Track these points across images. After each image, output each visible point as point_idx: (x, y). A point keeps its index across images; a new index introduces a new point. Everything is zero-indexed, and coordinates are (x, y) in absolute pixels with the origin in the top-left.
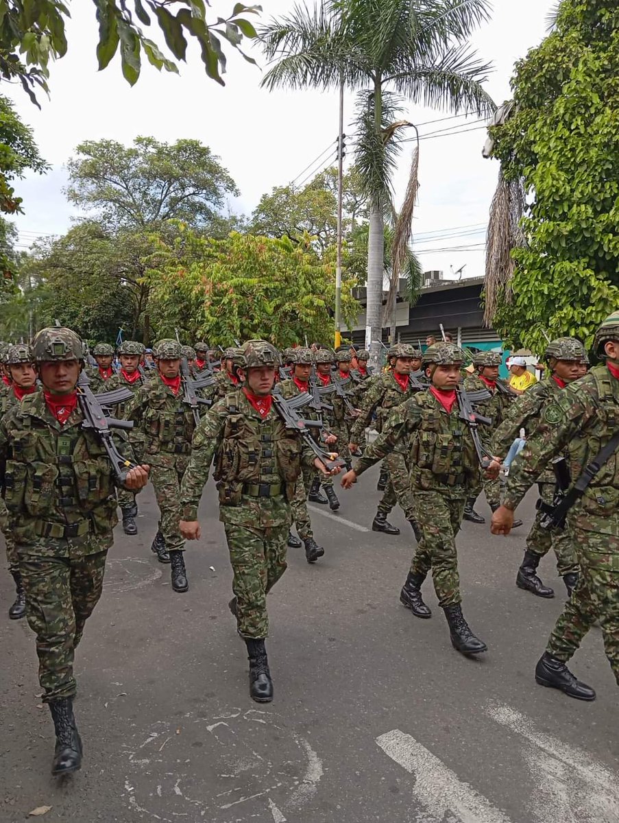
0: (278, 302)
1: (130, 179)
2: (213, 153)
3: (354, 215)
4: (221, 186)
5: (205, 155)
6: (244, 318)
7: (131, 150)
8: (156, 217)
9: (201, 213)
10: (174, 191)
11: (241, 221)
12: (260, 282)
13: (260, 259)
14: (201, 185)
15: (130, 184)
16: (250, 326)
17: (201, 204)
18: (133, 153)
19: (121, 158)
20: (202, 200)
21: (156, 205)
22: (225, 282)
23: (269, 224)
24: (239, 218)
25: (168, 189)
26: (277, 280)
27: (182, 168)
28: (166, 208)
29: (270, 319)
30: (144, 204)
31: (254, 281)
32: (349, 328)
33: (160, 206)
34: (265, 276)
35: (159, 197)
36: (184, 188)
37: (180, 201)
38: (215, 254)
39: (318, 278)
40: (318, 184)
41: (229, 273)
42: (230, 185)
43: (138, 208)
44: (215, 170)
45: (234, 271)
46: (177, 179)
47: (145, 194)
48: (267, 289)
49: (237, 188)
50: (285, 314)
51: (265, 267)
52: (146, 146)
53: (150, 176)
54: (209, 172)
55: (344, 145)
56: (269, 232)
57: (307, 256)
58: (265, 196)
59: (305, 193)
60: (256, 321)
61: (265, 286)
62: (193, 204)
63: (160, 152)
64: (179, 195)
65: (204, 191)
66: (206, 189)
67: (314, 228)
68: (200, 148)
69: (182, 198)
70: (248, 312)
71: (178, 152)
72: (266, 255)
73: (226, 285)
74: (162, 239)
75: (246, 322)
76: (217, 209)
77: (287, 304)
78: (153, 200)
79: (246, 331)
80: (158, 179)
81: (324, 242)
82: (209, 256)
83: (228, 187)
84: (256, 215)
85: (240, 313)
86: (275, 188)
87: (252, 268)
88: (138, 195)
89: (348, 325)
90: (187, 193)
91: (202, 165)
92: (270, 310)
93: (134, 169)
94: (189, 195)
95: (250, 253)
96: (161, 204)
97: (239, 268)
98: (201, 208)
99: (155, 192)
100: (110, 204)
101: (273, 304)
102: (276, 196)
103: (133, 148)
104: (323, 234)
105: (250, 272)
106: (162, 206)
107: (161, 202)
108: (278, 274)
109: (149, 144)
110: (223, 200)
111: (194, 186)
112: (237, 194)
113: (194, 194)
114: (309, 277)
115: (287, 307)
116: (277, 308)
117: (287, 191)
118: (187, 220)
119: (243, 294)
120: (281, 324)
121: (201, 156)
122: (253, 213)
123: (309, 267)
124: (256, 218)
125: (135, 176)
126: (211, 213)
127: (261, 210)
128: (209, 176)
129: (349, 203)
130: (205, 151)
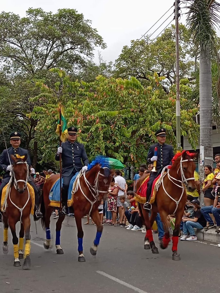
0: (134, 128)
1: (23, 40)
2: (85, 18)
3: (196, 59)
4: (92, 42)
5: (79, 19)
6: (108, 142)
7: (24, 19)
8: (43, 67)
9: (77, 62)
10: (57, 47)
11: (109, 66)
12: (120, 113)
13: (120, 96)
14: (76, 42)
15: (24, 43)
16: (113, 148)
17: (77, 56)
18: (26, 21)
19: (16, 25)
20: (77, 53)
21: (43, 59)
22: (93, 114)
23: (128, 68)
24: (107, 64)
25: (52, 46)
26: (133, 111)
27: (62, 30)
28: (50, 61)
29: (128, 142)
30: (34, 58)
31: (116, 113)
32: (193, 147)
33: (46, 59)
34: (124, 108)
35: (45, 52)
36: (63, 45)
37: (61, 54)
38: (86, 93)
39: (166, 108)
40: (167, 36)
41: (96, 108)
42: (99, 40)
43: (30, 61)
44: (87, 30)
45: (100, 105)
46: (59, 38)
47: (35, 50)
48: (126, 119)
49: (104, 42)
50: (141, 137)
51: (124, 101)
52: (36, 15)
53: (39, 37)
54: (83, 32)
55: (179, 9)
56: (129, 74)
57: (157, 92)
58: (125, 48)
59: (157, 44)
60: (117, 144)
61: (124, 116)
62: (71, 56)
63: (46, 19)
64: (60, 50)
65: (79, 46)
66: (80, 44)
67: (164, 70)
68: (75, 15)
69: (62, 52)
70: (111, 137)
71: (60, 18)
72: (125, 92)
73: (93, 116)
74: (47, 83)
75: (110, 145)
76: (89, 59)
77: (141, 129)
78: (41, 55)
79: (110, 152)
80: (44, 39)
81: (173, 80)
82: (81, 95)
83: (98, 43)
84: (119, 62)
85: (105, 138)
86: (133, 41)
87: (114, 103)
88: (29, 52)
89: (192, 145)
90: (66, 48)
91: (78, 27)
92: (128, 135)
93: (26, 32)
94: (68, 50)
95: (112, 91)
96: (46, 57)
97: (104, 103)
98: (77, 59)
99: (42, 49)
100: (10, 59)
101: (130, 130)
102: (133, 47)
103: (26, 17)
104: (172, 74)
105: (112, 106)
106: (48, 58)
107: (47, 55)
108: (133, 106)
109: (38, 14)
110: (93, 52)
111: (71, 43)
112: (104, 46)
113: (71, 48)
114: (158, 107)
115: (142, 131)
116: (134, 132)
117: (142, 43)
118: (66, 68)
119: (108, 123)
120: (138, 145)
121: (77, 20)
122: (117, 61)
123: (158, 100)
124: (119, 64)
125: (27, 37)
126: (85, 62)
127: (122, 58)
128: (83, 35)
129: (191, 50)
130: (80, 17)
